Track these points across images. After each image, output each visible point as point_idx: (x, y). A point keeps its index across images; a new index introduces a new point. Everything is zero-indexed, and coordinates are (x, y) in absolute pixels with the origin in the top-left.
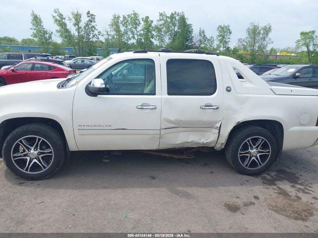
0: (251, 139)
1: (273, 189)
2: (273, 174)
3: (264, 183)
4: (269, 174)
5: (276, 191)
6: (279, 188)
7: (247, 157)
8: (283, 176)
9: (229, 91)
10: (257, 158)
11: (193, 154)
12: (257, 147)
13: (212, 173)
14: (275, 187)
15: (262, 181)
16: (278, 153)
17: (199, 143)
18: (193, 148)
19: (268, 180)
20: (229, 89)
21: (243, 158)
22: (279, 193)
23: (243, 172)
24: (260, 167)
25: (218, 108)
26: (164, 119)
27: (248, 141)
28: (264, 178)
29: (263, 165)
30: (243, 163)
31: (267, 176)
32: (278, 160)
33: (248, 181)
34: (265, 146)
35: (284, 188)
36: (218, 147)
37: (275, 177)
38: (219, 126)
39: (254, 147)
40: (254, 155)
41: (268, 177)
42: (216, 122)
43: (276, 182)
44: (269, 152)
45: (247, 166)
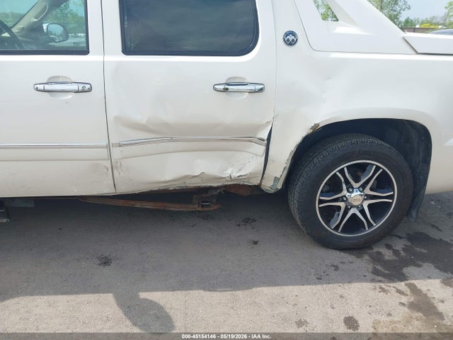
0: (347, 167)
1: (399, 291)
2: (399, 245)
3: (376, 272)
4: (389, 247)
5: (404, 299)
6: (414, 289)
7: (339, 208)
8: (424, 251)
9: (291, 43)
10: (362, 212)
11: (214, 200)
12: (364, 186)
13: (256, 243)
14: (402, 285)
15: (370, 267)
16: (414, 198)
17: (221, 178)
18: (211, 188)
19: (386, 264)
20: (291, 38)
21: (329, 212)
22: (412, 306)
23: (326, 242)
24: (368, 231)
25: (261, 90)
26: (117, 119)
27: (342, 171)
28: (378, 259)
29: (376, 226)
30: (328, 222)
31: (384, 251)
32: (414, 214)
33: (336, 268)
34: (383, 183)
35: (424, 289)
36: (268, 185)
37: (403, 254)
38: (265, 136)
39: (356, 185)
40: (356, 203)
41: (388, 255)
42: (259, 127)
43: (405, 270)
44: (391, 197)
45: (336, 228)
